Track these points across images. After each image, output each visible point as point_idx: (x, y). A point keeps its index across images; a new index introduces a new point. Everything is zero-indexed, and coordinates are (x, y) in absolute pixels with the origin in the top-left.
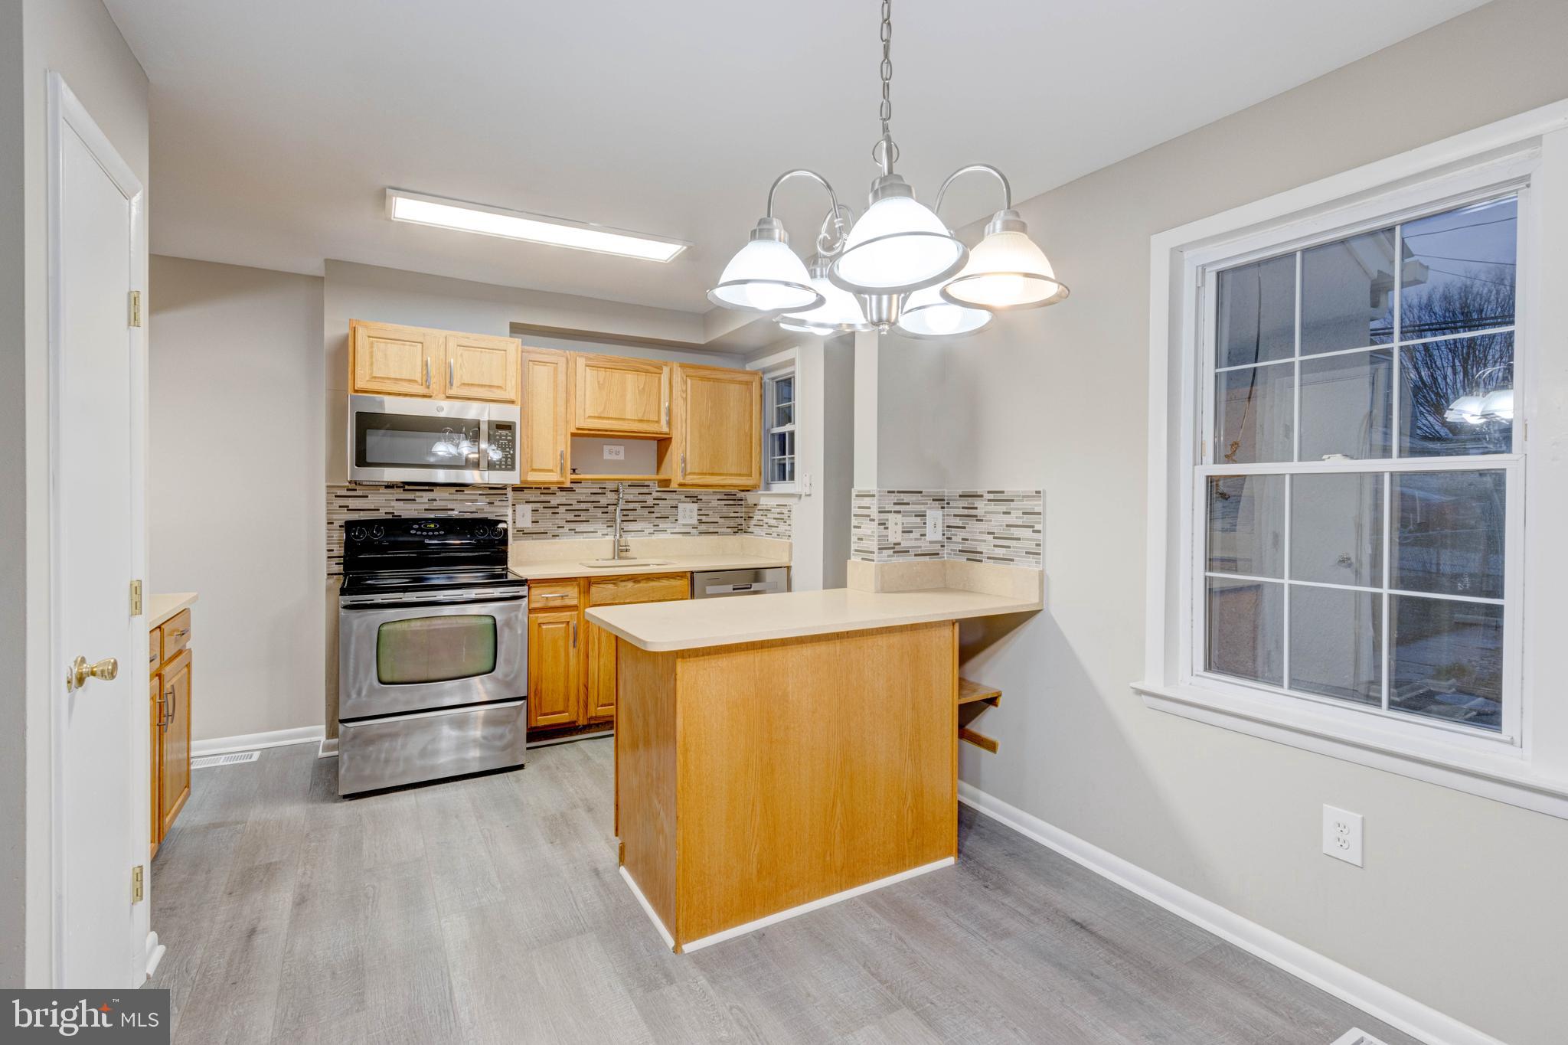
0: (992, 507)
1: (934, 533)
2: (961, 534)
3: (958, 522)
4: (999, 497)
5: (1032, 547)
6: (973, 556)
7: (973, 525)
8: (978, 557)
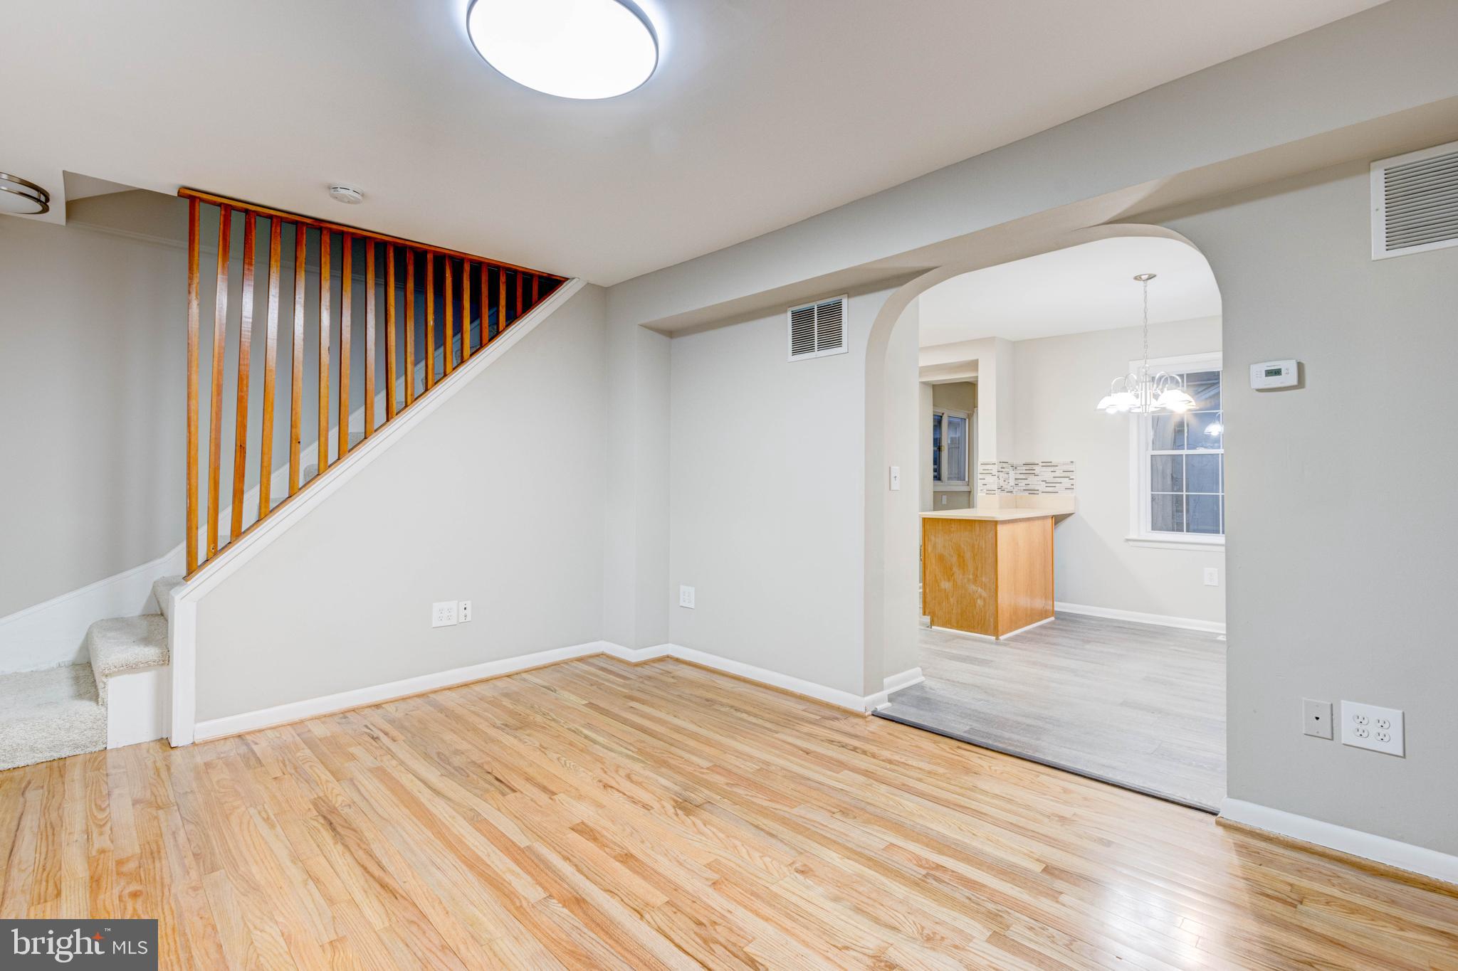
0: (1044, 469)
1: (1012, 482)
2: (1026, 482)
3: (1022, 476)
4: (1047, 464)
5: (1070, 486)
6: (1033, 492)
7: (1031, 478)
8: (1036, 492)
